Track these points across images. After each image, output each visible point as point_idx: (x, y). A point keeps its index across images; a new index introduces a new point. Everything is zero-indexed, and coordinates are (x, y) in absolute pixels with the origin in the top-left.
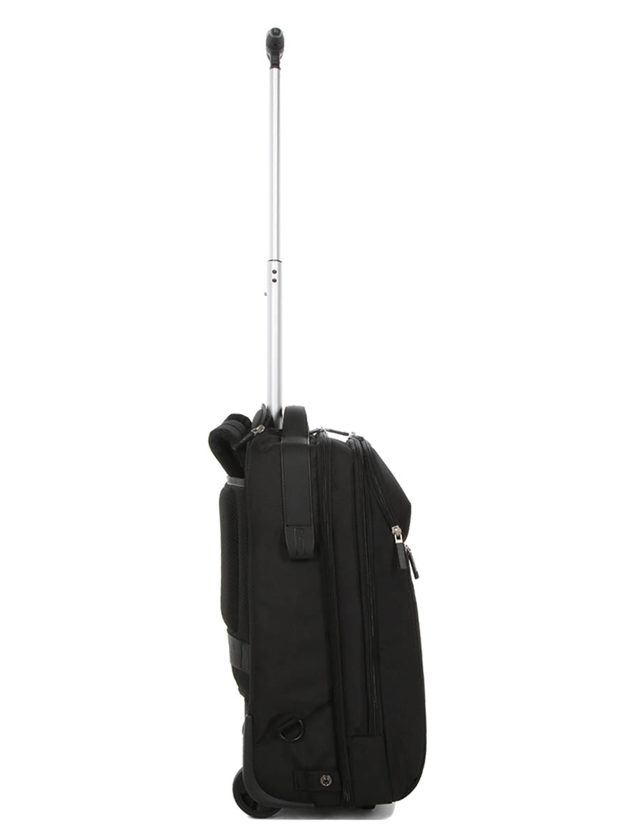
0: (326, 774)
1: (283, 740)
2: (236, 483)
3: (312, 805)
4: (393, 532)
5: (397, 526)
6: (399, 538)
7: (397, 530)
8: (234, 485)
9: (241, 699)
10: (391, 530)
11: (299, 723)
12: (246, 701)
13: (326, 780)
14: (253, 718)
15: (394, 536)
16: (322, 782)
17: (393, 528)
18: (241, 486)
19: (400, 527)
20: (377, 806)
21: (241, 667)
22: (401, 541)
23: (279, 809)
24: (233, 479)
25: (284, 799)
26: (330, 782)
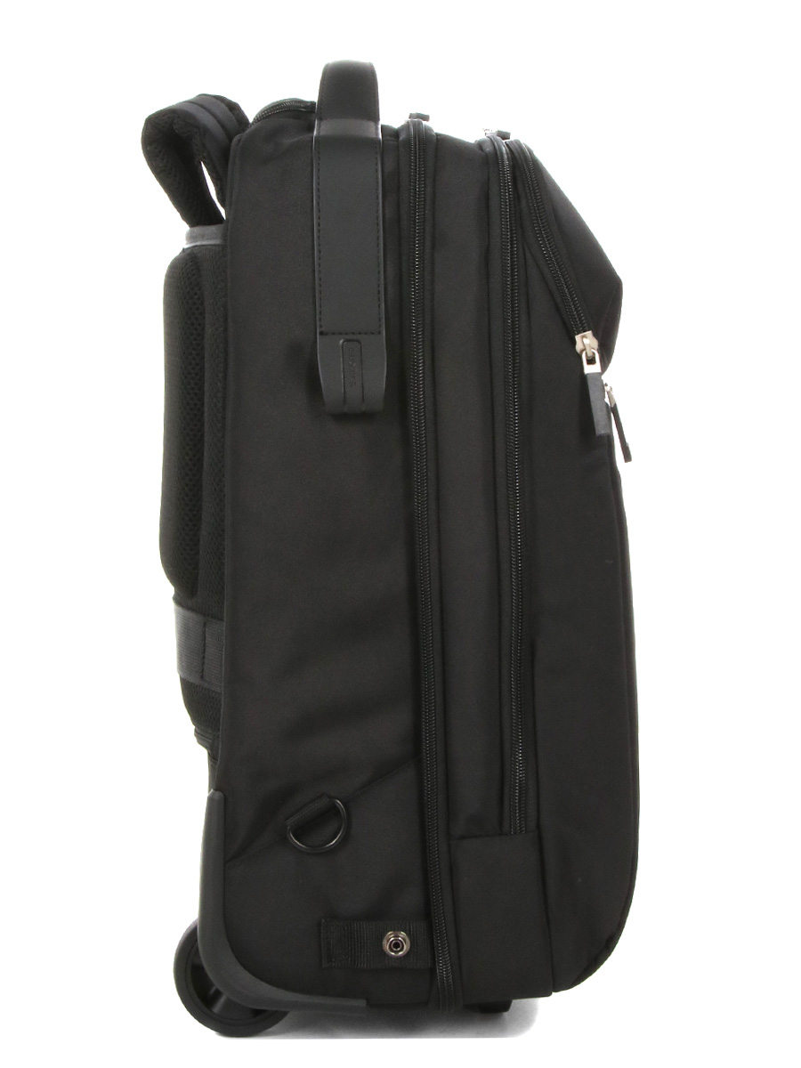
0: (396, 929)
1: (294, 847)
2: (203, 237)
3: (362, 1003)
4: (579, 347)
5: (589, 333)
6: (591, 361)
7: (586, 342)
8: (198, 243)
9: (201, 755)
10: (574, 343)
11: (334, 808)
12: (213, 758)
13: (397, 942)
14: (225, 800)
15: (580, 357)
16: (387, 947)
17: (578, 338)
18: (212, 242)
19: (595, 335)
20: (516, 1003)
21: (202, 677)
22: (596, 368)
23: (284, 1014)
24: (197, 229)
25: (294, 990)
26: (406, 947)
